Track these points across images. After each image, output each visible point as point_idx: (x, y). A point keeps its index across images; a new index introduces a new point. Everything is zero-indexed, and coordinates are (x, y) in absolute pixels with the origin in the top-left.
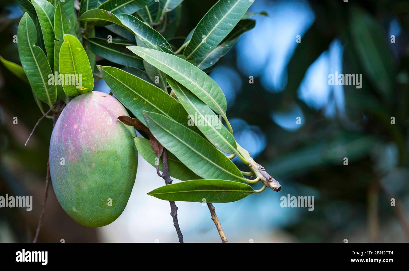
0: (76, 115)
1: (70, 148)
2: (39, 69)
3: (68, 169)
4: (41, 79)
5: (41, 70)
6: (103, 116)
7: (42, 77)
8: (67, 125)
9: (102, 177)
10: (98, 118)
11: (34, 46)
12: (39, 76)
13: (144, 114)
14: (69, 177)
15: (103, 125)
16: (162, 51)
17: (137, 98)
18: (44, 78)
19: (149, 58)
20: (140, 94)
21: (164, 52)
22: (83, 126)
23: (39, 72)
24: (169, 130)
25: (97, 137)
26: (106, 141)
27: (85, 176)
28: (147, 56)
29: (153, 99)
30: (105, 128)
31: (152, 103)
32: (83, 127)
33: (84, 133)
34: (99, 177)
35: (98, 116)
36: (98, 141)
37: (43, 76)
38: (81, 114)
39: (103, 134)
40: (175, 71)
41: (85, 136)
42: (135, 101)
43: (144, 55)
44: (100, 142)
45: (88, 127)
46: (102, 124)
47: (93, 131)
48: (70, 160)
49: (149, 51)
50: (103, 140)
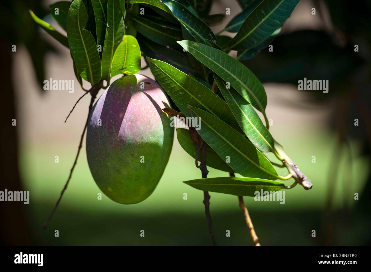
0: (121, 103)
1: (114, 135)
2: (86, 51)
3: (110, 154)
4: (87, 61)
5: (87, 52)
6: (149, 107)
7: (88, 59)
8: (111, 112)
9: (142, 165)
10: (144, 109)
11: (84, 29)
12: (85, 57)
13: (188, 108)
14: (109, 162)
15: (149, 117)
16: (211, 46)
17: (183, 93)
18: (90, 60)
19: (198, 53)
20: (187, 90)
21: (212, 47)
22: (129, 116)
23: (85, 54)
24: (212, 126)
25: (142, 128)
26: (150, 133)
27: (126, 163)
28: (196, 51)
29: (200, 96)
30: (150, 119)
31: (198, 99)
32: (129, 118)
33: (130, 123)
34: (140, 166)
35: (144, 107)
36: (142, 132)
37: (89, 58)
38: (127, 103)
39: (148, 126)
40: (222, 67)
41: (130, 127)
42: (180, 95)
43: (194, 52)
44: (145, 133)
45: (134, 118)
46: (147, 116)
47: (138, 123)
48: (113, 147)
49: (198, 46)
50: (147, 131)
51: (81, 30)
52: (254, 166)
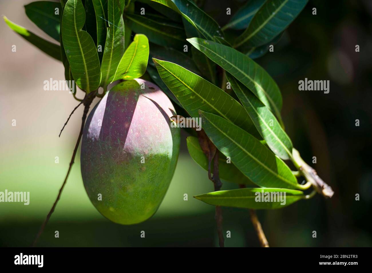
0: (126, 111)
1: (120, 148)
2: (83, 55)
3: (115, 170)
4: (84, 66)
5: (85, 56)
6: (157, 115)
7: (85, 64)
8: (115, 122)
9: (150, 180)
10: (152, 117)
11: (81, 30)
12: (82, 62)
13: (200, 113)
14: (113, 178)
15: (157, 126)
16: (220, 43)
17: (194, 97)
18: (87, 65)
19: (210, 52)
20: (198, 93)
21: (222, 45)
22: (135, 126)
23: (82, 58)
24: (226, 132)
25: (151, 139)
26: (159, 144)
27: (133, 179)
28: (207, 50)
29: (213, 100)
30: (159, 129)
31: (211, 103)
32: (136, 128)
33: (137, 133)
34: (148, 181)
35: (152, 115)
36: (152, 143)
37: (86, 62)
38: (132, 111)
39: (157, 136)
40: (235, 67)
41: (138, 138)
42: (191, 99)
43: (205, 50)
44: (154, 144)
45: (142, 128)
46: (156, 125)
47: (147, 133)
48: (118, 161)
49: (208, 43)
50: (157, 142)
51: (78, 31)
52: (272, 175)
